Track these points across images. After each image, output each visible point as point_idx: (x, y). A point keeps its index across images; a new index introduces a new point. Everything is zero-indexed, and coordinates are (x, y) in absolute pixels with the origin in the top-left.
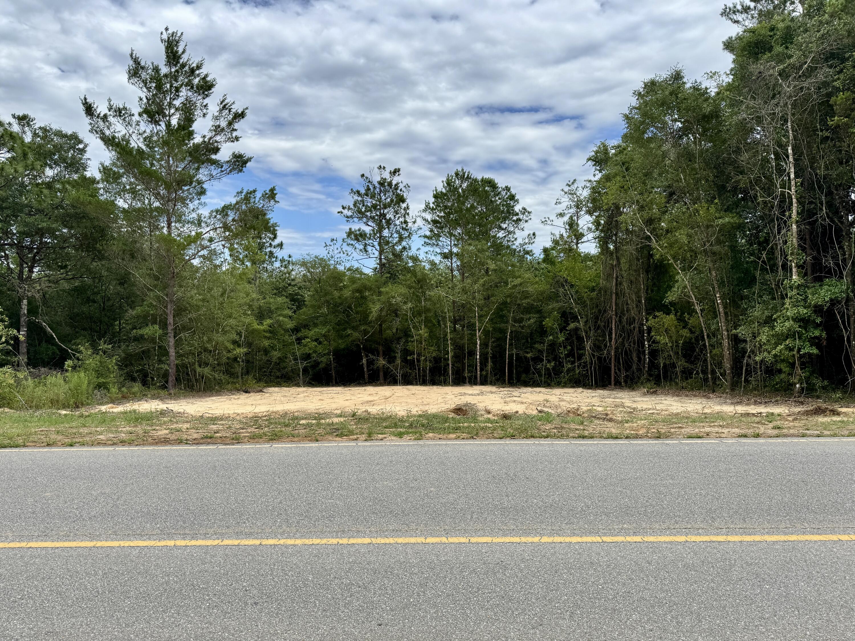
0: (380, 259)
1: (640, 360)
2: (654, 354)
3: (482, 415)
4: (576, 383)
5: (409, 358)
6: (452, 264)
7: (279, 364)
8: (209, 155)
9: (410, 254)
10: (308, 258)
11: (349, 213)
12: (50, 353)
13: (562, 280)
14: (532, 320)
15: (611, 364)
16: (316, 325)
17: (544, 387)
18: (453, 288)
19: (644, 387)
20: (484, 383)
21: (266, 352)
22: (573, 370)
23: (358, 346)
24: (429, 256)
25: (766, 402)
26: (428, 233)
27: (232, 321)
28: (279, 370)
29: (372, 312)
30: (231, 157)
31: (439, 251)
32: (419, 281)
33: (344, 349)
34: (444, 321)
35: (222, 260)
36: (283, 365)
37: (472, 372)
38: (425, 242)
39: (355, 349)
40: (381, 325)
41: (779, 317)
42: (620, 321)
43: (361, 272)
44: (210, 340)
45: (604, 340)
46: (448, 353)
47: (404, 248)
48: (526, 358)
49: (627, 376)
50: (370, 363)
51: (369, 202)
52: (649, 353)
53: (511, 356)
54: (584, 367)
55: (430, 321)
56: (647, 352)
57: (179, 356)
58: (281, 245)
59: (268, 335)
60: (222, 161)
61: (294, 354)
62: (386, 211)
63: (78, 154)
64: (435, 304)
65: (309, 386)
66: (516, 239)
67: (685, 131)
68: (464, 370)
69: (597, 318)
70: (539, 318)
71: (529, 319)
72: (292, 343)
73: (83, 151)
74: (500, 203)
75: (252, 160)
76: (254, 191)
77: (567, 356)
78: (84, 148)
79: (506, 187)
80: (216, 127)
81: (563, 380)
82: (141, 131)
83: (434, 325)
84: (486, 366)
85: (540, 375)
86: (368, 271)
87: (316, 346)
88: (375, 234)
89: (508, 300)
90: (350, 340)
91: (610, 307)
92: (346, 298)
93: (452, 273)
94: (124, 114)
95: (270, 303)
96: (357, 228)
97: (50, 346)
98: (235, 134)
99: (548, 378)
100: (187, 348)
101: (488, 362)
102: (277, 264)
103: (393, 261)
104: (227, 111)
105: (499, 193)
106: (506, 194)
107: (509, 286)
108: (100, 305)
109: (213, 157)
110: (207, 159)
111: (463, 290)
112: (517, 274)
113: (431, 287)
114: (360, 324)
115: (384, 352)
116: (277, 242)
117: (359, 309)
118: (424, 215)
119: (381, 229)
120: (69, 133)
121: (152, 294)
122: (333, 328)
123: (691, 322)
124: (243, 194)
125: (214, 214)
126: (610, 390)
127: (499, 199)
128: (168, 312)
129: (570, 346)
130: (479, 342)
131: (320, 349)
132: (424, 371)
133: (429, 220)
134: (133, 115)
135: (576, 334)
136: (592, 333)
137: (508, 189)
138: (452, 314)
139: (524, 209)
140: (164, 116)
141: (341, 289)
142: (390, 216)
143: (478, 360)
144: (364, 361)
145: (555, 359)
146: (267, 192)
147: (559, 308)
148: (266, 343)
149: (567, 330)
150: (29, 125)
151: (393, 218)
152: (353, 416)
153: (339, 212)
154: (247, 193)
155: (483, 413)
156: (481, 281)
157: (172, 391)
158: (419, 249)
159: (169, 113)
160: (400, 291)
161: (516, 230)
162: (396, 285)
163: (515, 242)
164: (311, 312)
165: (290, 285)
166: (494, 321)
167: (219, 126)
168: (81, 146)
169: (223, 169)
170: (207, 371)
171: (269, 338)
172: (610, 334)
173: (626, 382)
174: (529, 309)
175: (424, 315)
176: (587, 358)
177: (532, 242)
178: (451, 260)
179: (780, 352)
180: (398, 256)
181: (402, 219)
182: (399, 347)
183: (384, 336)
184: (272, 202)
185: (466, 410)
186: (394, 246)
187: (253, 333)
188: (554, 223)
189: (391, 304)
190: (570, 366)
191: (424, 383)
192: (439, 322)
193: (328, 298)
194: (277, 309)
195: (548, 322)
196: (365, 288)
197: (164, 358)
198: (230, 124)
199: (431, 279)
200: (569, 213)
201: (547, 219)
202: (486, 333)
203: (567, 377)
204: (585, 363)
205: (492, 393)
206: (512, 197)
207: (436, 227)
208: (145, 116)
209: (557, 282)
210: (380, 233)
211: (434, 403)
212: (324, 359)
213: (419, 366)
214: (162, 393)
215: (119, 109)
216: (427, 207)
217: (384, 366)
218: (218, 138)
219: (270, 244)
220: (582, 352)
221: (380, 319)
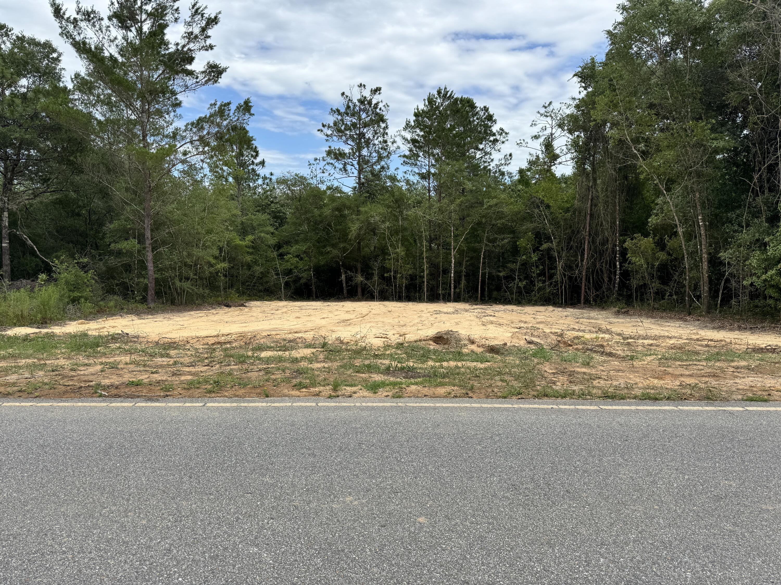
0: (359, 178)
1: (610, 280)
2: (626, 275)
3: (465, 345)
4: (546, 301)
5: (386, 275)
6: (429, 184)
7: (261, 278)
8: (185, 66)
9: (388, 174)
10: (288, 175)
11: (329, 132)
12: (33, 265)
13: (537, 201)
14: (506, 240)
15: (581, 284)
16: (297, 242)
17: (515, 305)
18: (430, 207)
19: (615, 307)
20: (457, 299)
21: (249, 267)
22: (544, 289)
23: (337, 263)
24: (408, 176)
25: (751, 328)
26: (407, 153)
27: (213, 237)
28: (262, 284)
29: (351, 231)
30: (206, 67)
31: (417, 171)
32: (397, 201)
33: (323, 266)
34: (419, 240)
35: (202, 175)
36: (265, 280)
37: (446, 289)
38: (404, 162)
39: (334, 266)
40: (359, 243)
41: (772, 240)
42: (594, 242)
43: (341, 190)
44: (189, 255)
45: (576, 260)
46: (423, 271)
47: (383, 168)
48: (498, 277)
49: (597, 296)
50: (349, 279)
51: (348, 120)
52: (620, 273)
53: (484, 274)
54: (555, 286)
55: (408, 240)
56: (618, 272)
57: (159, 270)
58: (262, 163)
59: (251, 250)
60: (197, 72)
61: (276, 269)
62: (365, 130)
63: (52, 63)
64: (412, 223)
65: (290, 300)
66: (492, 160)
67: (673, 46)
68: (438, 287)
69: (570, 239)
70: (512, 238)
71: (503, 239)
72: (273, 259)
73: (57, 60)
74: (478, 123)
75: (228, 70)
76: (229, 104)
77: (539, 275)
78: (58, 57)
79: (485, 107)
80: (188, 34)
81: (534, 298)
82: (112, 38)
83: (411, 244)
84: (459, 284)
85: (512, 293)
86: (348, 190)
87: (297, 262)
88: (354, 153)
89: (484, 220)
90: (330, 257)
91: (583, 228)
92: (326, 217)
93: (429, 193)
94: (93, 19)
95: (252, 220)
96: (337, 148)
97: (33, 258)
98: (209, 42)
99: (519, 296)
100: (167, 263)
101: (461, 280)
102: (260, 182)
103: (372, 181)
104: (200, 16)
105: (477, 113)
106: (484, 114)
107: (485, 206)
108: (86, 219)
109: (189, 67)
110: (183, 69)
111: (440, 210)
112: (493, 194)
113: (409, 207)
114: (340, 242)
115: (362, 269)
116: (258, 160)
117: (338, 227)
118: (403, 133)
119: (359, 149)
120: (42, 41)
121: (128, 209)
122: (314, 245)
123: (669, 244)
124: (217, 106)
125: (190, 127)
126: (579, 309)
127: (477, 119)
128: (146, 226)
129: (543, 265)
130: (453, 261)
131: (301, 265)
132: (400, 287)
133: (409, 139)
134: (102, 19)
135: (548, 254)
136: (564, 254)
137: (486, 109)
138: (427, 233)
139: (502, 129)
140: (136, 21)
141: (321, 208)
142: (370, 135)
143: (452, 279)
144: (343, 277)
145: (527, 278)
146: (242, 104)
147: (534, 229)
148: (248, 258)
149: (539, 250)
150: (7, 35)
151: (371, 138)
152: (323, 347)
153: (319, 130)
154: (221, 105)
155: (466, 342)
156: (458, 201)
157: (152, 305)
158: (398, 169)
159: (141, 19)
160: (379, 210)
161: (493, 151)
162: (374, 204)
163: (491, 163)
164: (293, 229)
165: (272, 202)
166: (469, 241)
167: (192, 33)
168: (55, 55)
169: (198, 80)
170: (187, 285)
171: (251, 254)
172: (583, 255)
173: (595, 300)
174: (503, 230)
175: (401, 234)
176: (558, 277)
177: (508, 162)
178: (429, 180)
179: (771, 277)
180: (377, 176)
181: (381, 139)
182: (376, 265)
183: (363, 254)
184: (247, 115)
185: (447, 339)
186: (373, 165)
187: (236, 248)
188: (528, 145)
189: (369, 223)
190: (541, 285)
191: (400, 299)
192: (415, 241)
193: (309, 215)
194: (259, 225)
195: (522, 242)
196: (344, 206)
197: (143, 273)
198: (203, 30)
199: (408, 199)
200: (543, 135)
201: (522, 141)
202: (461, 252)
203: (538, 295)
204: (556, 282)
205: (466, 311)
206: (490, 118)
207: (415, 146)
208: (115, 20)
209: (533, 203)
210: (359, 152)
211: (411, 324)
212: (304, 275)
213: (395, 283)
214: (140, 306)
215: (87, 12)
216: (408, 126)
217: (362, 282)
218: (191, 46)
219: (253, 162)
220: (553, 271)
221: (359, 237)
